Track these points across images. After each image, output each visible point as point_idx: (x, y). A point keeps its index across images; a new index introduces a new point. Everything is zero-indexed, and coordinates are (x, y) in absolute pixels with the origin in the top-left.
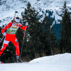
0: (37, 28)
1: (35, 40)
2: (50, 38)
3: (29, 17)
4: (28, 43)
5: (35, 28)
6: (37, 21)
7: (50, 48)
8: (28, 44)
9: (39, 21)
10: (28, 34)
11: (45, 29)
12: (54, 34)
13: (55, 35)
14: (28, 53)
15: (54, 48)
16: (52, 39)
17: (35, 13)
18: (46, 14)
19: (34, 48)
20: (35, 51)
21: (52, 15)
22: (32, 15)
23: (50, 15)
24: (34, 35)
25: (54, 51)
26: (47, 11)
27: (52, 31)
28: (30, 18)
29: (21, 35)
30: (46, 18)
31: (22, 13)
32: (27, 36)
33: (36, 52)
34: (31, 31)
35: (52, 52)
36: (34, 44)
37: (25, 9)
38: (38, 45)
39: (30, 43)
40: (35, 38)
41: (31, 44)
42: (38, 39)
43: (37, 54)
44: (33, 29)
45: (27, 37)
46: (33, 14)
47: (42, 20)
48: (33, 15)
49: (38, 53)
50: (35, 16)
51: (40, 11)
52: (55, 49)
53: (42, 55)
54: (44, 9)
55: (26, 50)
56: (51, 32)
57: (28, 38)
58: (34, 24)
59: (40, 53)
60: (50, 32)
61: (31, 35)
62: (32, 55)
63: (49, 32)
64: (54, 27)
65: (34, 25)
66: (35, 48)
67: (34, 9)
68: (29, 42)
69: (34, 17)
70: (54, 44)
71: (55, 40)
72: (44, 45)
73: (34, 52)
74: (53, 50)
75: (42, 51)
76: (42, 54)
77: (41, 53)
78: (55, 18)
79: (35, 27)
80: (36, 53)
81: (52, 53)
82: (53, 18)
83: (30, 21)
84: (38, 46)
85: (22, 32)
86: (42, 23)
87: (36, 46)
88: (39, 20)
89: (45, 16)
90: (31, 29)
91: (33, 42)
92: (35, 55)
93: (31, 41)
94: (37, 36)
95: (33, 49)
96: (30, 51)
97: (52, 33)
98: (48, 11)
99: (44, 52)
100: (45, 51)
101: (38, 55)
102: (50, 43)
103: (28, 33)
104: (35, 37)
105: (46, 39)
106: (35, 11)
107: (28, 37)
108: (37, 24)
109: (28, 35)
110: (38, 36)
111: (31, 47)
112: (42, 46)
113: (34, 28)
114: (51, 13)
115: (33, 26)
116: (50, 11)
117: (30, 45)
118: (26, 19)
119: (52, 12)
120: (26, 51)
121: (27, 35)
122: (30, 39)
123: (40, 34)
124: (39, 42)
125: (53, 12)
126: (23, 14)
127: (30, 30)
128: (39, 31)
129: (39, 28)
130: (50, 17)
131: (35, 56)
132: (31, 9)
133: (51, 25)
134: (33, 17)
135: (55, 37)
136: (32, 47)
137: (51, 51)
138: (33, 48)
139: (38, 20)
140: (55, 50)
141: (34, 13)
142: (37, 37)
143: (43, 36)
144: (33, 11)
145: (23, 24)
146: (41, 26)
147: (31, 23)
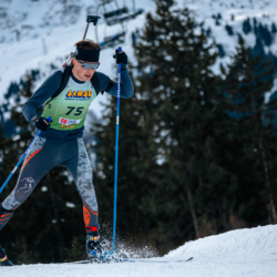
0: (203, 103)
1: (193, 158)
2: (261, 145)
3: (165, 53)
4: (161, 172)
5: (193, 103)
6: (203, 72)
7: (263, 192)
8: (161, 177)
9: (211, 72)
10: (161, 129)
11: (241, 105)
14: (163, 217)
16: (273, 151)
17: (192, 36)
18: (244, 36)
19: (189, 194)
20: (196, 206)
21: (269, 42)
22: (179, 43)
23: (263, 42)
26: (246, 26)
27: (271, 117)
28: (169, 58)
29: (128, 137)
30: (244, 56)
31: (134, 37)
32: (158, 141)
33: (199, 211)
34: (173, 114)
36: (188, 174)
37: (149, 16)
38: (206, 181)
39: (173, 171)
40: (192, 150)
41: (177, 176)
42: (209, 151)
43: (204, 221)
44: (185, 109)
45: (158, 145)
46: (185, 39)
47: (225, 66)
48: (186, 44)
49: (209, 219)
50: (191, 49)
51: (218, 24)
53: (225, 224)
54: (233, 18)
55: (152, 203)
56: (265, 121)
57: (160, 150)
58: (188, 85)
59: (217, 215)
60: (263, 118)
61: (174, 135)
62: (182, 227)
63: (260, 121)
65: (189, 89)
66: (193, 193)
67: (186, 15)
68: (165, 165)
69: (190, 52)
72: (234, 178)
73: (190, 214)
74: (275, 203)
75: (224, 206)
76: (228, 219)
77: (224, 217)
79: (191, 99)
80: (198, 215)
82: (274, 57)
83: (172, 70)
84: (210, 186)
85: (133, 120)
86: (224, 77)
87: (201, 184)
88: (210, 68)
89: (239, 46)
90: (177, 107)
91: (185, 168)
92: (196, 227)
93: (177, 163)
94: (204, 138)
95: (187, 200)
96: (170, 207)
97: (270, 126)
98: (252, 23)
99: (236, 210)
100: (242, 208)
101: (209, 225)
102: (261, 168)
103: (163, 124)
104: (193, 144)
105: (245, 150)
106: (191, 25)
107: (163, 142)
108: (204, 86)
109: (163, 133)
110: (209, 138)
111: (174, 188)
112: (229, 183)
113: (189, 104)
114: (264, 34)
115: (185, 94)
116: (261, 25)
117: (174, 180)
118: (154, 63)
119: (270, 29)
120: (154, 210)
121: (158, 136)
122: (172, 154)
123: (218, 131)
124: (213, 166)
125: (275, 29)
126: (139, 41)
127: (169, 111)
128: (210, 114)
129: (214, 101)
130: (262, 51)
131: (193, 229)
132: (175, 15)
133: (268, 89)
134: (182, 54)
136: (181, 189)
137: (268, 207)
138: (186, 196)
139: (205, 68)
141: (186, 35)
142: (203, 144)
143: (230, 136)
144: (184, 24)
145: (138, 84)
146: (220, 92)
147: (176, 79)
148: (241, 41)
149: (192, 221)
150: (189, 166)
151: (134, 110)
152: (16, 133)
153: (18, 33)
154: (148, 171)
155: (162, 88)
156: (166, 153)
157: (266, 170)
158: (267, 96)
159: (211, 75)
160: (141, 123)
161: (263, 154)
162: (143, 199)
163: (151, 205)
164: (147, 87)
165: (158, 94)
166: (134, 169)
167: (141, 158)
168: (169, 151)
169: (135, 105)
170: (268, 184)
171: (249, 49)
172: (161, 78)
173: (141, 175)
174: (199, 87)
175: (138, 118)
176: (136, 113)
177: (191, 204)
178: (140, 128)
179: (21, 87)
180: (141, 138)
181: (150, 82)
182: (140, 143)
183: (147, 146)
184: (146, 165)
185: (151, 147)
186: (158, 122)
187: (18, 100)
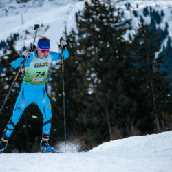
0: (117, 57)
1: (110, 90)
2: (151, 84)
3: (95, 26)
4: (91, 98)
5: (111, 57)
6: (118, 38)
7: (152, 113)
8: (90, 102)
9: (123, 39)
10: (91, 72)
11: (140, 60)
12: (165, 74)
13: (166, 77)
14: (91, 126)
15: (163, 113)
16: (158, 88)
17: (112, 16)
18: (144, 17)
19: (107, 112)
20: (111, 120)
21: (159, 21)
22: (104, 20)
23: (155, 21)
24: (108, 75)
25: (163, 123)
26: (146, 11)
27: (158, 67)
28: (98, 29)
29: (71, 76)
30: (144, 30)
31: (77, 16)
32: (89, 79)
33: (113, 123)
34: (99, 64)
35: (158, 124)
36: (107, 100)
37: (86, 4)
38: (117, 105)
39: (97, 98)
40: (110, 86)
41: (100, 101)
42: (120, 87)
43: (116, 129)
44: (106, 61)
45: (89, 82)
46: (108, 18)
47: (131, 35)
48: (108, 22)
49: (119, 128)
51: (128, 9)
52: (166, 117)
53: (128, 131)
55: (84, 117)
56: (155, 70)
57: (90, 85)
58: (108, 46)
59: (124, 126)
60: (153, 68)
61: (99, 76)
62: (102, 133)
63: (152, 69)
64: (163, 56)
65: (109, 48)
66: (110, 112)
67: (109, 4)
68: (93, 95)
70: (162, 101)
71: (168, 91)
72: (135, 104)
73: (107, 124)
74: (159, 119)
75: (128, 120)
76: (130, 129)
77: (128, 127)
78: (169, 30)
79: (111, 55)
80: (112, 126)
81: (158, 127)
82: (162, 30)
83: (99, 36)
84: (119, 108)
85: (75, 66)
86: (131, 42)
87: (114, 107)
88: (122, 36)
89: (140, 23)
90: (101, 60)
91: (105, 97)
92: (111, 133)
93: (100, 93)
94: (117, 79)
95: (106, 116)
96: (95, 120)
97: (158, 73)
98: (149, 9)
99: (135, 123)
100: (139, 122)
101: (118, 132)
102: (151, 98)
103: (92, 69)
104: (110, 82)
105: (142, 87)
106: (112, 9)
107: (92, 81)
108: (118, 47)
109: (93, 75)
110: (120, 79)
111: (98, 108)
112: (131, 106)
113: (109, 58)
114: (157, 17)
115: (106, 52)
116: (154, 11)
117: (98, 103)
118: (88, 32)
119: (160, 14)
120: (85, 121)
121: (89, 77)
122: (98, 88)
123: (126, 75)
124: (122, 96)
125: (163, 14)
126: (80, 18)
127: (96, 61)
128: (121, 65)
129: (124, 57)
130: (155, 27)
131: (108, 134)
132: (102, 3)
133: (158, 50)
134: (106, 27)
135: (168, 84)
136: (102, 109)
137: (155, 122)
138: (105, 113)
139: (119, 36)
140: (165, 121)
141: (109, 16)
142: (117, 83)
143: (133, 78)
144: (107, 9)
145: (78, 44)
146: (128, 51)
147: (102, 42)
148: (142, 20)
149: (108, 129)
150: (108, 95)
151: (75, 60)
152: (3, 72)
153: (7, 11)
154: (82, 98)
155: (93, 47)
156: (94, 87)
157: (154, 99)
158: (157, 54)
159: (123, 41)
160: (79, 68)
161: (153, 89)
162: (79, 114)
163: (84, 119)
164: (83, 46)
165: (90, 51)
166: (74, 96)
167: (79, 90)
168: (96, 86)
169: (76, 57)
170: (155, 107)
171: (147, 25)
172: (92, 41)
173: (78, 100)
174: (116, 47)
175: (77, 65)
176: (77, 62)
177: (108, 119)
178: (78, 71)
179: (7, 44)
180: (79, 78)
181: (85, 44)
182: (78, 80)
183: (83, 83)
184: (82, 94)
185: (85, 83)
186: (90, 68)
187: (5, 52)
